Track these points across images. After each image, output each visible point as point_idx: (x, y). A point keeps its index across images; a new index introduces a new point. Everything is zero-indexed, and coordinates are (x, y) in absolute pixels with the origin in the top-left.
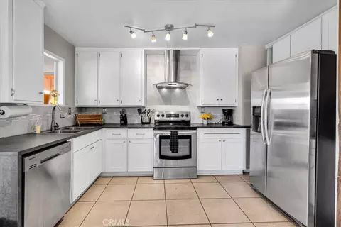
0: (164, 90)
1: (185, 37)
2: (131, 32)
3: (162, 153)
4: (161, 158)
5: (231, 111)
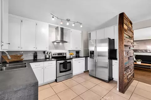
0: (55, 43)
1: (73, 25)
2: (53, 17)
3: (61, 70)
4: (60, 72)
5: (79, 52)
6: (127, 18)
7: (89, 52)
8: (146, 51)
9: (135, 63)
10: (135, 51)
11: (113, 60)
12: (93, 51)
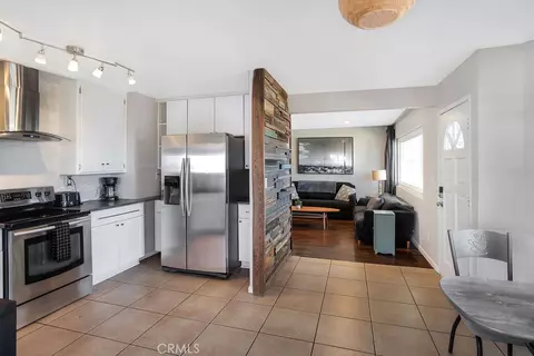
3: (32, 273)
4: (27, 283)
5: (115, 179)
6: (274, 84)
7: (163, 181)
8: (324, 169)
9: (294, 208)
10: (302, 169)
11: (240, 206)
12: (178, 178)
